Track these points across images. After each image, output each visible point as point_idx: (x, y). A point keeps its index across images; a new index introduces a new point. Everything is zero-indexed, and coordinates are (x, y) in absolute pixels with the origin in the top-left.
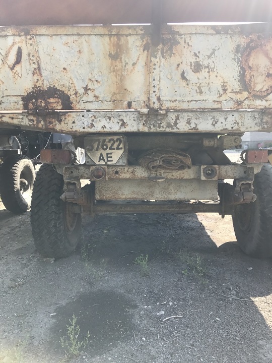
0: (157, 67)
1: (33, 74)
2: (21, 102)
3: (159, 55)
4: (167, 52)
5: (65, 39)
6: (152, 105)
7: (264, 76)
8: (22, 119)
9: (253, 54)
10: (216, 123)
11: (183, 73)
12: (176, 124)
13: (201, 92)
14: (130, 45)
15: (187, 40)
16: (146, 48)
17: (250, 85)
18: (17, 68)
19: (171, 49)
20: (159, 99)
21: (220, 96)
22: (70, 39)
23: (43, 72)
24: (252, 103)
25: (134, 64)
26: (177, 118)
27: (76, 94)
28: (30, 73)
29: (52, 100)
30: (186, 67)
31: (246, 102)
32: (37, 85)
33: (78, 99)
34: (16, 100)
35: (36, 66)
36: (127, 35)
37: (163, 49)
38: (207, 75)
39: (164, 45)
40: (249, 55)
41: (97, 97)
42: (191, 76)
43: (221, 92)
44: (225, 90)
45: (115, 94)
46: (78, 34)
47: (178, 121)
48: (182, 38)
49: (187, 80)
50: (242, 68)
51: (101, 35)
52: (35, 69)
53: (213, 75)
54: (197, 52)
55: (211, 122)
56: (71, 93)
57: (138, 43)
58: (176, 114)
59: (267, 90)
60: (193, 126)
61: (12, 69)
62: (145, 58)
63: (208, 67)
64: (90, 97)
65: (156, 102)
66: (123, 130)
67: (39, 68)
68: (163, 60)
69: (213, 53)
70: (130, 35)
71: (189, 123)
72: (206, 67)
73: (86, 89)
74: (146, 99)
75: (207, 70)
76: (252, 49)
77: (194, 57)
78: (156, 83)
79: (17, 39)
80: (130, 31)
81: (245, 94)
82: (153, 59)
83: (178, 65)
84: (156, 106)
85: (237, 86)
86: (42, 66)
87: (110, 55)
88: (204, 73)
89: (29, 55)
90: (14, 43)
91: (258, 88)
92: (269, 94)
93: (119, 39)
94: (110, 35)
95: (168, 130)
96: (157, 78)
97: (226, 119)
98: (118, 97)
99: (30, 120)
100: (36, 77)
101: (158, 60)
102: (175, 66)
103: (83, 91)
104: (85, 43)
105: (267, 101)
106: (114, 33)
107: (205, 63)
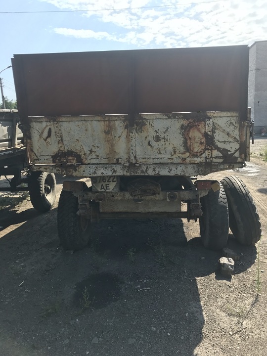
0: (133, 139)
1: (58, 143)
2: (51, 159)
3: (134, 131)
4: (139, 129)
5: (77, 123)
6: (131, 161)
7: (198, 144)
8: (52, 169)
9: (191, 131)
10: (171, 170)
11: (149, 142)
12: (146, 171)
13: (160, 153)
14: (116, 126)
15: (151, 123)
16: (126, 127)
17: (190, 149)
18: (49, 140)
19: (141, 128)
20: (135, 157)
21: (172, 155)
22: (80, 123)
23: (64, 141)
24: (192, 159)
25: (119, 137)
26: (147, 168)
27: (85, 154)
28: (57, 143)
29: (70, 158)
30: (151, 139)
31: (189, 159)
32: (61, 149)
33: (86, 157)
34: (48, 158)
35: (60, 139)
36: (114, 121)
37: (136, 128)
38: (163, 143)
39: (137, 125)
40: (189, 131)
41: (97, 156)
42: (154, 143)
43: (173, 153)
44: (175, 152)
45: (108, 154)
46: (85, 120)
47: (148, 170)
48: (147, 122)
49: (152, 146)
50: (185, 139)
51: (99, 121)
52: (59, 140)
53: (167, 143)
54: (157, 130)
55: (168, 170)
56: (82, 154)
57: (121, 125)
58: (146, 166)
59: (201, 152)
60: (157, 172)
61: (45, 140)
62: (126, 133)
63: (164, 138)
64: (94, 156)
65: (134, 159)
66: (114, 174)
67: (62, 140)
68: (137, 134)
69: (167, 130)
70: (116, 120)
71: (154, 170)
72: (163, 139)
73: (91, 151)
74: (127, 157)
75: (164, 140)
76: (191, 127)
77: (155, 133)
78: (133, 148)
79: (49, 124)
80: (116, 118)
81: (188, 154)
82: (131, 134)
83: (146, 137)
84: (134, 161)
85: (182, 150)
86: (64, 138)
87: (105, 132)
88: (162, 142)
89: (56, 132)
90: (47, 126)
91: (195, 150)
92: (202, 154)
93: (110, 123)
94: (104, 121)
95: (142, 174)
96: (134, 145)
97: (176, 169)
98: (111, 156)
99: (57, 170)
100: (60, 145)
101: (134, 134)
102: (144, 138)
103: (89, 152)
104: (89, 125)
105: (201, 158)
106: (106, 119)
107: (162, 136)
